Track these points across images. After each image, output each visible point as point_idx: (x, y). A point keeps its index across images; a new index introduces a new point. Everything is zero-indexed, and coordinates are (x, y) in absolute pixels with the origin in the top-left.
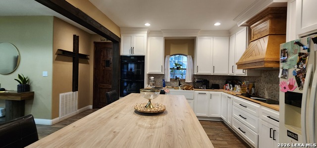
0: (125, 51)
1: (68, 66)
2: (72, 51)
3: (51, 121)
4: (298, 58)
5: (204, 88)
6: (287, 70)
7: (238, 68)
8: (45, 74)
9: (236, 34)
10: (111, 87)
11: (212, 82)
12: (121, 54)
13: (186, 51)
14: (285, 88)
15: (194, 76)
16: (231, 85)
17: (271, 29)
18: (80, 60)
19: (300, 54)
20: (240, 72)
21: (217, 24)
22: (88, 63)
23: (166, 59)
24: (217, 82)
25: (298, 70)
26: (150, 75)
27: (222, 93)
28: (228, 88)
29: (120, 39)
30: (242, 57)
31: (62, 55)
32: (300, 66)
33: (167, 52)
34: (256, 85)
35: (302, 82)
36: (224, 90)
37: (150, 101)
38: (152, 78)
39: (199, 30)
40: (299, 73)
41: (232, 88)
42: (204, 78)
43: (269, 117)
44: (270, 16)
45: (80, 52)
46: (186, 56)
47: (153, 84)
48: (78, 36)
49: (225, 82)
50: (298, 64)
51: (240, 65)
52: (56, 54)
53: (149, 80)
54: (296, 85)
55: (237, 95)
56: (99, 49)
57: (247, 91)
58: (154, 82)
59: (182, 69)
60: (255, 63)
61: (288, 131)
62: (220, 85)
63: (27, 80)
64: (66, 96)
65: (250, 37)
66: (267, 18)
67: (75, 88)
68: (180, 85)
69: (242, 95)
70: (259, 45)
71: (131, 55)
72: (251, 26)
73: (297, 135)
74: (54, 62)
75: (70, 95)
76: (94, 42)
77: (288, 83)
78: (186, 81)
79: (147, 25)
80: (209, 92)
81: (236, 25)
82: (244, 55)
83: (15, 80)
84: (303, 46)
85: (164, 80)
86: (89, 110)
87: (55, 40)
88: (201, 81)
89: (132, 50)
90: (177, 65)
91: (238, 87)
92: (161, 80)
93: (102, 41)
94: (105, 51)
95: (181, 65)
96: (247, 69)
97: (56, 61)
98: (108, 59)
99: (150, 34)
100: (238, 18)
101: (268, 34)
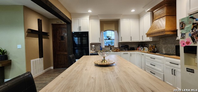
0: (75, 29)
1: (36, 41)
2: (37, 30)
4: (192, 26)
5: (126, 50)
6: (185, 34)
7: (147, 36)
9: (144, 16)
11: (130, 46)
12: (72, 31)
13: (113, 28)
14: (184, 44)
15: (119, 43)
16: (142, 47)
17: (167, 13)
18: (43, 36)
19: (193, 24)
20: (148, 39)
21: (133, 11)
22: (48, 38)
23: (102, 33)
24: (133, 46)
25: (192, 33)
26: (92, 44)
28: (140, 49)
29: (71, 21)
30: (149, 30)
31: (30, 33)
32: (194, 30)
33: (102, 29)
34: (157, 46)
35: (196, 40)
36: (138, 51)
37: (104, 58)
38: (94, 46)
39: (122, 14)
40: (193, 34)
41: (142, 49)
42: (126, 44)
43: (171, 63)
44: (166, 5)
45: (43, 30)
46: (113, 31)
47: (94, 50)
48: (41, 20)
49: (137, 46)
50: (192, 30)
51: (148, 35)
52: (27, 32)
53: (91, 47)
54: (191, 41)
55: (147, 53)
56: (56, 29)
57: (152, 50)
58: (95, 49)
59: (112, 39)
60: (159, 32)
61: (187, 68)
62: (135, 48)
64: (36, 61)
65: (153, 18)
66: (164, 6)
67: (41, 56)
68: (111, 49)
69: (150, 52)
70: (160, 22)
71: (79, 31)
72: (154, 11)
73: (193, 70)
74: (25, 38)
75: (38, 60)
76: (52, 24)
77: (186, 41)
78: (115, 47)
79: (90, 11)
80: (129, 52)
81: (144, 11)
82: (150, 28)
84: (195, 19)
85: (101, 47)
86: (51, 70)
87: (25, 23)
88: (124, 46)
89: (80, 28)
90: (108, 37)
91: (146, 48)
92: (99, 47)
93: (58, 23)
94: (60, 30)
95: (111, 37)
96: (152, 37)
97: (27, 37)
98: (63, 35)
99: (90, 18)
100: (146, 6)
101: (165, 15)
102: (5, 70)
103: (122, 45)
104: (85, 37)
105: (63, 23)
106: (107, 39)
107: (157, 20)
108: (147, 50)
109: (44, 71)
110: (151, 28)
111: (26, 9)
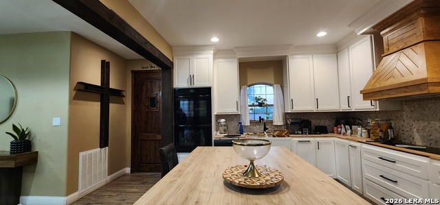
0: (180, 82)
1: (94, 108)
2: (98, 83)
3: (66, 198)
5: (306, 133)
7: (365, 98)
8: (56, 121)
9: (350, 48)
10: (159, 137)
11: (315, 123)
12: (175, 87)
13: (271, 79)
15: (287, 116)
16: (347, 127)
17: (427, 32)
18: (111, 98)
20: (366, 106)
21: (322, 34)
22: (123, 103)
23: (242, 91)
24: (322, 123)
26: (219, 117)
27: (336, 139)
28: (343, 130)
29: (172, 63)
30: (370, 81)
31: (83, 91)
33: (244, 81)
34: (393, 125)
36: (336, 135)
37: (252, 163)
38: (223, 120)
39: (292, 45)
41: (349, 131)
42: (303, 118)
44: (422, 12)
45: (112, 86)
46: (271, 85)
47: (225, 131)
48: (109, 63)
49: (334, 122)
51: (367, 95)
52: (74, 90)
53: (218, 123)
55: (367, 143)
56: (141, 81)
57: (380, 134)
58: (226, 128)
59: (267, 105)
62: (328, 127)
63: (26, 133)
64: (91, 155)
65: (380, 50)
66: (415, 14)
67: (104, 143)
68: (265, 129)
69: (376, 141)
70: (403, 58)
71: (190, 86)
72: (382, 33)
74: (70, 103)
75: (96, 154)
76: (133, 72)
78: (275, 123)
79: (215, 39)
80: (314, 139)
82: (373, 77)
83: (7, 133)
85: (241, 123)
86: (126, 175)
87: (73, 69)
88: (298, 123)
89: (191, 78)
90: (259, 100)
91: (360, 129)
92: (236, 124)
93: (145, 69)
94: (149, 84)
95: (265, 100)
96: (379, 100)
97: (76, 101)
98: (154, 95)
99: (216, 55)
100: (357, 22)
101: (422, 40)
102: (23, 174)
103: (292, 119)
104: (202, 99)
105: (157, 68)
106: (256, 106)
107: (394, 55)
108: (365, 135)
109: (109, 177)
110: (376, 77)
111: (78, 39)
